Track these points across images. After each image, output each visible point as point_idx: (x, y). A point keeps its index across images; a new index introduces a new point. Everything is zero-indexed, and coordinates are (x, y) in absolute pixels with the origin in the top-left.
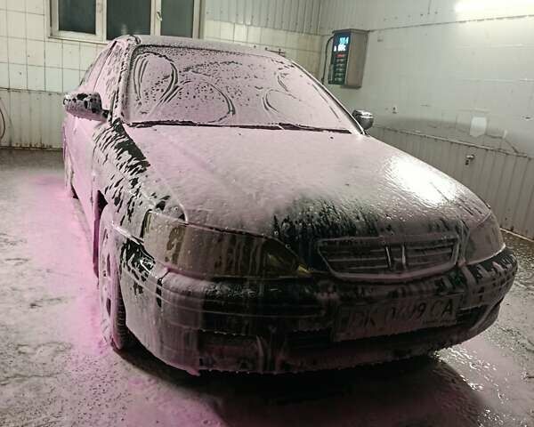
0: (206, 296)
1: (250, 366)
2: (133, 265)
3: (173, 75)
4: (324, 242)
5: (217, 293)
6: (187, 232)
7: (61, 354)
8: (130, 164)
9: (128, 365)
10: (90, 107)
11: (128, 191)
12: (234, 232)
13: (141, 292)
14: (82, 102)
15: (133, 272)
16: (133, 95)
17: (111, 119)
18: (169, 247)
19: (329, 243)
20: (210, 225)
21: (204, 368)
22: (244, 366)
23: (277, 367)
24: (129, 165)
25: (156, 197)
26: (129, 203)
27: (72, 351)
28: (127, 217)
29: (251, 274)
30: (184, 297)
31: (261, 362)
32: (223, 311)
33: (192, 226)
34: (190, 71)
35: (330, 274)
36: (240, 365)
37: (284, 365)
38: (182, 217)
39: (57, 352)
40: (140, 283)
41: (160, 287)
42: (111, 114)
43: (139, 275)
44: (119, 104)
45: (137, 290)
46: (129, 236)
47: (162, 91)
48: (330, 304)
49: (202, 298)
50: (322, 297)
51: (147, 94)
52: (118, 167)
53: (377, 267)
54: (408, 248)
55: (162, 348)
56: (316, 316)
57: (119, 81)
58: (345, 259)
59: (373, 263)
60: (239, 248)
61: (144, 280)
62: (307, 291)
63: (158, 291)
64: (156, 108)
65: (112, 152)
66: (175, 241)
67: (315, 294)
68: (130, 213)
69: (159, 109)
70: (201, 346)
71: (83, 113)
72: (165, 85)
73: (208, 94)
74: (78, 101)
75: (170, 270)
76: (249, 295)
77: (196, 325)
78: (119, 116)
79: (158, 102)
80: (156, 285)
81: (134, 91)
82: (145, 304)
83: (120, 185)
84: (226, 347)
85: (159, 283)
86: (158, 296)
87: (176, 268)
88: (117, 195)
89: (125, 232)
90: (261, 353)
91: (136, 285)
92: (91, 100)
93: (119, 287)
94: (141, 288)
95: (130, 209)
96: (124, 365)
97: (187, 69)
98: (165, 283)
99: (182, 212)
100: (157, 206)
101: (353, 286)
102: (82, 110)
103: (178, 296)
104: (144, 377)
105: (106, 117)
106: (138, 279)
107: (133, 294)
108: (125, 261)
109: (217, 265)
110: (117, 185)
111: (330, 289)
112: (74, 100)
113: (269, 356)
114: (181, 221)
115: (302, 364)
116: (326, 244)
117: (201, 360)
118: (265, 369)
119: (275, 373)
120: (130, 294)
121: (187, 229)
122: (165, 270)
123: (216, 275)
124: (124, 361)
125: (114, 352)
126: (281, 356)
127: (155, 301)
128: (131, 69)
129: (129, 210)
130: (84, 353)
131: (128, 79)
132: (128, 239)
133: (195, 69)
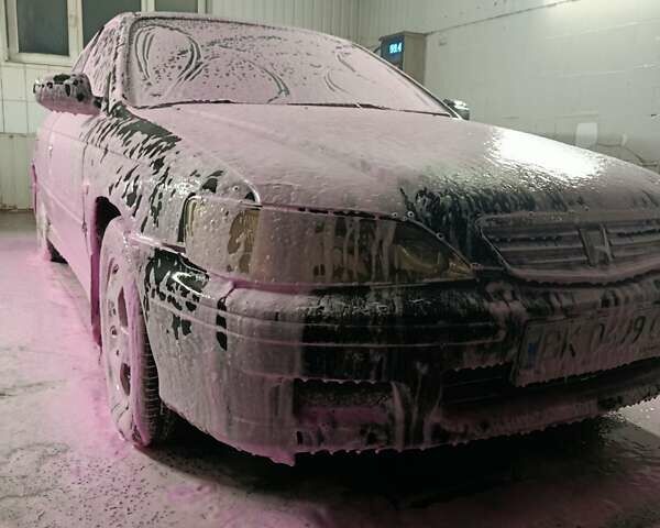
0: (308, 319)
1: (383, 437)
2: (170, 289)
3: (192, 50)
4: (488, 220)
5: (325, 311)
6: (260, 219)
7: (51, 461)
8: (148, 144)
9: (163, 468)
10: (74, 92)
11: (148, 181)
12: (341, 213)
13: (186, 331)
14: (62, 87)
15: (171, 299)
16: (137, 75)
17: (107, 108)
18: (232, 247)
19: (497, 221)
20: (300, 204)
21: (304, 449)
22: (372, 439)
23: (427, 437)
24: (145, 146)
25: (198, 176)
26: (153, 196)
27: (69, 455)
28: (151, 218)
29: (377, 279)
30: (268, 323)
31: (399, 429)
32: (337, 342)
33: (270, 208)
34: (216, 45)
35: (506, 270)
36: (365, 439)
37: (438, 432)
38: (251, 196)
39: (44, 457)
40: (184, 315)
41: (222, 313)
42: (107, 101)
43: (182, 301)
44: (118, 85)
45: (180, 329)
46: (158, 244)
47: (180, 68)
48: (511, 320)
49: (298, 322)
50: (498, 308)
51: (157, 72)
52: (128, 154)
53: (571, 259)
54: (611, 231)
55: (229, 423)
56: (490, 340)
57: (115, 58)
58: (523, 248)
59: (566, 253)
60: (352, 238)
61: (191, 307)
62: (472, 301)
63: (221, 321)
64: (173, 89)
65: (114, 141)
66: (241, 238)
67: (486, 304)
68: (156, 212)
69: (178, 90)
70: (298, 410)
71: (64, 103)
72: (184, 61)
73: (246, 70)
74: (55, 86)
75: (236, 285)
76: (379, 311)
77: (291, 371)
78: (119, 99)
79: (175, 81)
80: (215, 311)
81: (137, 69)
82: (197, 351)
83: (134, 175)
84: (340, 410)
85: (221, 306)
86: (220, 329)
87: (248, 279)
88: (131, 189)
89: (151, 240)
90: (399, 414)
91: (177, 321)
92: (75, 83)
93: (146, 336)
94: (187, 325)
95: (156, 205)
96: (156, 468)
97: (213, 43)
98: (232, 303)
99: (248, 189)
100: (204, 187)
101: (541, 290)
102: (62, 99)
103: (257, 323)
104: (192, 483)
105: (100, 106)
106: (180, 308)
107: (172, 339)
108: (154, 286)
109: (319, 271)
110: (127, 178)
111: (508, 296)
112: (50, 84)
113: (415, 416)
114: (249, 202)
115: (466, 427)
116: (493, 223)
117: (299, 434)
118: (407, 440)
119: (422, 448)
120: (167, 341)
121: (260, 212)
122: (229, 286)
123: (318, 285)
124: (155, 463)
125: (136, 452)
126: (434, 417)
127: (214, 339)
128: (130, 43)
129: (153, 208)
130: (88, 457)
131: (128, 55)
132: (157, 250)
133: (224, 44)
